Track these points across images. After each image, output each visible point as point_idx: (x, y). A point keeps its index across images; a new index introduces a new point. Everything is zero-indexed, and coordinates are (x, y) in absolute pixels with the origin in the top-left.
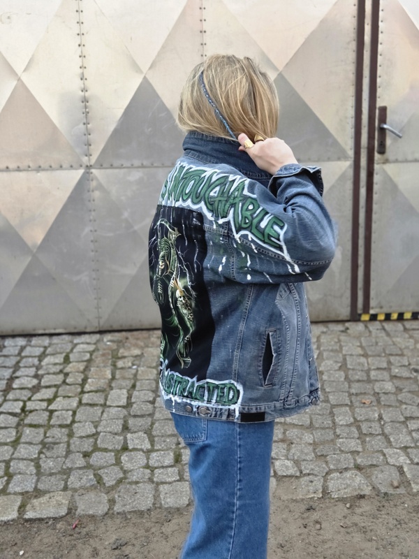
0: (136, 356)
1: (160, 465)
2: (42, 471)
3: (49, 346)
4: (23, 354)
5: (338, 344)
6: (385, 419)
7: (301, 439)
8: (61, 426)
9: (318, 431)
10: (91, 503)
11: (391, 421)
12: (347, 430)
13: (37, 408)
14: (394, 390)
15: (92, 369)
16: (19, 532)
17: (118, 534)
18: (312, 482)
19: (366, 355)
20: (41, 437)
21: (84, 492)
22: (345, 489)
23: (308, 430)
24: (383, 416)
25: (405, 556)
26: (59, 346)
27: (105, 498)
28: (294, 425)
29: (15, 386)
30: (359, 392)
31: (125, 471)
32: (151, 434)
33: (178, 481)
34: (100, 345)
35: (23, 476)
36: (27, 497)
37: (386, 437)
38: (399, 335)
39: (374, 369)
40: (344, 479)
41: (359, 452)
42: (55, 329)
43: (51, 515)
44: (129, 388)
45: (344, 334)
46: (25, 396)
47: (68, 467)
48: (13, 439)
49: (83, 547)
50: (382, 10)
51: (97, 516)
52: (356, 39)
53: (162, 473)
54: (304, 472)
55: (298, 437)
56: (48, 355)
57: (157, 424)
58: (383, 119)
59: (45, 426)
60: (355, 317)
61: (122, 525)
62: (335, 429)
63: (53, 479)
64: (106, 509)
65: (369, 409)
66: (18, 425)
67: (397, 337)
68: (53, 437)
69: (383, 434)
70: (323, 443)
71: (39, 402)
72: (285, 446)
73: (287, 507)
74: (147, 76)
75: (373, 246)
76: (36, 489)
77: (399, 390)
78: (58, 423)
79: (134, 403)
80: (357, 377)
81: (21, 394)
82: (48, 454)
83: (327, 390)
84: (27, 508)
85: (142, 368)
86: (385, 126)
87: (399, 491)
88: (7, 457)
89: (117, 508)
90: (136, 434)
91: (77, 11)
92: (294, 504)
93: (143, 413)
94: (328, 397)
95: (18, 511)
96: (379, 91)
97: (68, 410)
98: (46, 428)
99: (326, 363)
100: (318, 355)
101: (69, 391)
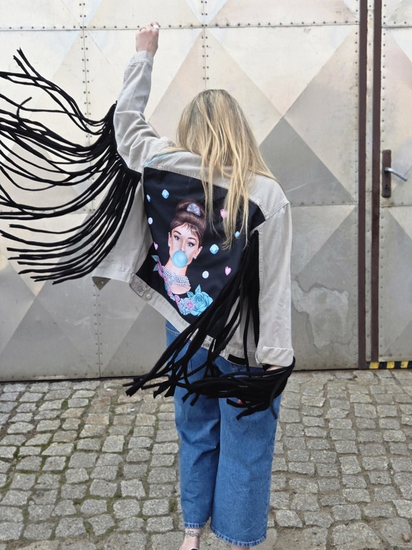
0: (136, 403)
1: (154, 514)
2: (30, 518)
3: (48, 392)
4: (21, 400)
5: (346, 392)
6: (395, 468)
8: (53, 472)
9: (323, 480)
11: (402, 471)
12: (354, 479)
13: (30, 454)
14: (404, 439)
15: (90, 415)
18: (315, 534)
19: (374, 404)
20: (32, 483)
22: (351, 542)
23: (313, 479)
24: (393, 466)
26: (59, 392)
27: (93, 547)
28: (298, 474)
29: (9, 431)
30: (367, 440)
31: (117, 519)
32: (146, 481)
33: (172, 531)
34: (100, 392)
35: (9, 523)
36: (11, 545)
37: (396, 487)
38: (410, 383)
39: (383, 418)
40: (350, 531)
41: (367, 503)
42: (55, 375)
44: (126, 434)
45: (352, 382)
46: (19, 441)
47: (57, 515)
48: (3, 485)
50: (384, 57)
52: (358, 84)
53: (156, 522)
54: (307, 524)
55: (301, 487)
56: (46, 401)
57: (153, 471)
58: (388, 162)
59: (37, 472)
60: (363, 366)
62: (341, 479)
63: (40, 527)
65: (378, 458)
66: (10, 470)
67: (408, 385)
68: (44, 484)
69: (393, 484)
70: (328, 493)
71: (33, 448)
72: (287, 495)
75: (380, 291)
76: (22, 537)
77: (410, 438)
78: (51, 469)
79: (130, 449)
80: (365, 425)
81: (15, 439)
82: (38, 501)
83: (333, 438)
85: (141, 415)
86: (390, 170)
87: (410, 545)
90: (131, 481)
93: (139, 459)
94: (334, 445)
96: (383, 136)
97: (61, 456)
98: (38, 474)
99: (332, 411)
100: (324, 403)
101: (64, 436)
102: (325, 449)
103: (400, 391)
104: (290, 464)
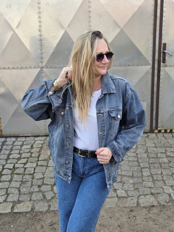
2: (21, 193)
3: (25, 141)
4: (14, 144)
5: (145, 142)
6: (163, 174)
7: (128, 181)
8: (29, 174)
9: (135, 178)
10: (41, 206)
11: (166, 175)
12: (147, 178)
13: (19, 167)
14: (168, 162)
15: (42, 151)
16: (11, 217)
17: (52, 220)
18: (132, 199)
19: (156, 147)
20: (21, 179)
21: (38, 202)
22: (146, 203)
23: (131, 178)
24: (163, 173)
25: (171, 231)
26: (29, 141)
27: (46, 204)
28: (126, 176)
29: (10, 157)
30: (153, 162)
31: (55, 193)
34: (46, 141)
35: (13, 195)
36: (15, 203)
37: (164, 181)
38: (170, 139)
39: (159, 153)
40: (146, 199)
41: (152, 187)
42: (27, 134)
43: (24, 211)
45: (147, 138)
46: (15, 162)
47: (31, 191)
48: (9, 179)
49: (37, 224)
50: (165, 3)
51: (43, 212)
52: (154, 15)
54: (129, 195)
55: (127, 181)
56: (24, 145)
58: (165, 48)
60: (152, 131)
61: (53, 216)
62: (143, 178)
63: (25, 196)
64: (47, 209)
65: (157, 169)
66: (12, 173)
67: (169, 139)
68: (26, 179)
70: (138, 183)
71: (20, 164)
72: (121, 184)
73: (122, 210)
74: (67, 30)
75: (160, 101)
76: (18, 200)
77: (170, 162)
78: (28, 173)
80: (152, 156)
81: (13, 161)
82: (24, 186)
83: (140, 161)
84: (15, 208)
86: (165, 51)
87: (169, 204)
88: (7, 187)
89: (52, 209)
91: (38, 3)
92: (125, 208)
94: (140, 164)
95: (11, 209)
96: (163, 37)
97: (32, 168)
98: (23, 175)
99: (139, 150)
100: (136, 147)
101: (33, 160)
102: (136, 166)
103: (166, 142)
104: (122, 172)
